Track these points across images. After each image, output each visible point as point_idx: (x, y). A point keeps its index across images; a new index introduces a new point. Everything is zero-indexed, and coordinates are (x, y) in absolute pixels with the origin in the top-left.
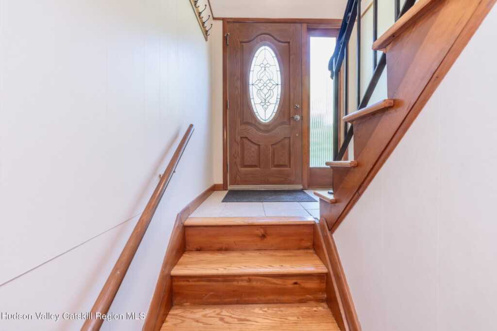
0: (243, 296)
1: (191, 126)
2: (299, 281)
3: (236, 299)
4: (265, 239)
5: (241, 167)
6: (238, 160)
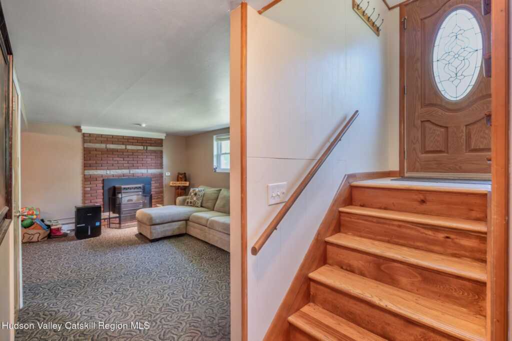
0: (393, 237)
1: (357, 111)
2: (452, 236)
3: (387, 239)
4: (424, 204)
5: (422, 154)
6: (418, 146)
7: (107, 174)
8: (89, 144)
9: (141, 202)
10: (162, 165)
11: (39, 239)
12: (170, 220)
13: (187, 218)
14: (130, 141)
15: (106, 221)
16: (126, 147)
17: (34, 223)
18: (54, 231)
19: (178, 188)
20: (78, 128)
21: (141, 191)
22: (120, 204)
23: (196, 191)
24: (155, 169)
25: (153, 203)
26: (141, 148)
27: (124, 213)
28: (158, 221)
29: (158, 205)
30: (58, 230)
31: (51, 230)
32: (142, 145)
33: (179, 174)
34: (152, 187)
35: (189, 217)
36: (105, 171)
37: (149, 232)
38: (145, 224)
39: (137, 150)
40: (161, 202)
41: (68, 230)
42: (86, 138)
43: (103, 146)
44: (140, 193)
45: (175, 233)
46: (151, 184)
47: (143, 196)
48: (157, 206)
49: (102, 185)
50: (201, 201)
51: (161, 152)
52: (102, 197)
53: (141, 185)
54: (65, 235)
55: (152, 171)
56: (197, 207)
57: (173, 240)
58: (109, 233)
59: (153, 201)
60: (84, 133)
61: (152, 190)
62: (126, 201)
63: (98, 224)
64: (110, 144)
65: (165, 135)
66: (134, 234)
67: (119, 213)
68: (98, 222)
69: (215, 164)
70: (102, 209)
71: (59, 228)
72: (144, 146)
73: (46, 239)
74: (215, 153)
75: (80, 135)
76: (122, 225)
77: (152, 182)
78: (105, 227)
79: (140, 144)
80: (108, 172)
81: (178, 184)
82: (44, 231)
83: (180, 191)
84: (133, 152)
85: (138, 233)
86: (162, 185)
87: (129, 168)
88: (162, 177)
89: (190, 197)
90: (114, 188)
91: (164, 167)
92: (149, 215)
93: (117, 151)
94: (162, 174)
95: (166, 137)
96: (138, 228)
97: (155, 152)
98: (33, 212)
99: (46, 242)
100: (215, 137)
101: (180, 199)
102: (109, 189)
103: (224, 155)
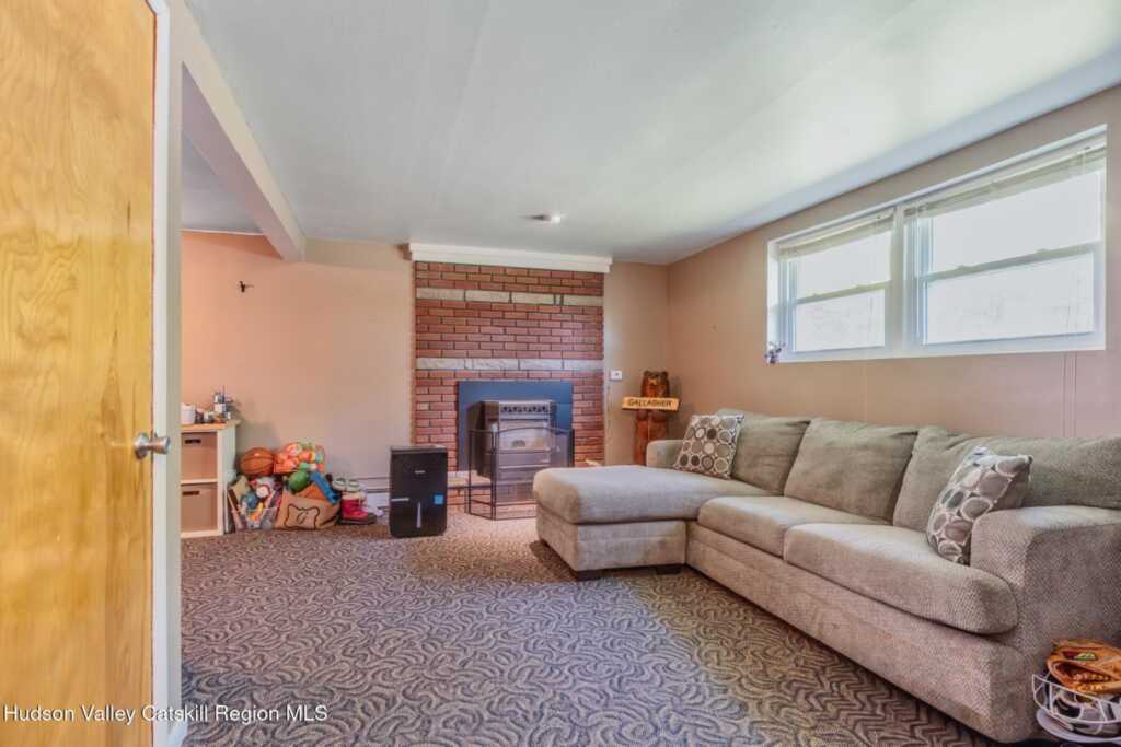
7: (466, 369)
8: (427, 290)
9: (548, 449)
10: (602, 350)
11: (317, 523)
12: (636, 514)
13: (690, 513)
14: (520, 280)
15: (462, 493)
16: (511, 296)
17: (311, 482)
18: (347, 506)
19: (642, 416)
20: (404, 250)
21: (546, 420)
22: (494, 451)
23: (713, 423)
24: (583, 358)
25: (577, 457)
26: (547, 299)
27: (504, 475)
28: (597, 512)
29: (591, 463)
30: (357, 504)
31: (342, 503)
32: (549, 293)
33: (648, 374)
34: (574, 411)
35: (697, 511)
36: (461, 361)
37: (570, 544)
38: (560, 517)
39: (538, 305)
40: (599, 456)
41: (379, 508)
42: (420, 275)
43: (456, 295)
44: (545, 424)
45: (654, 560)
46: (571, 402)
47: (551, 431)
48: (587, 465)
49: (453, 397)
50: (730, 457)
51: (599, 312)
52: (454, 429)
53: (546, 403)
54: (371, 520)
55: (576, 365)
56: (719, 476)
57: (644, 583)
58: (467, 529)
59: (577, 449)
60: (416, 262)
61: (576, 419)
62: (510, 444)
63: (439, 500)
64: (474, 289)
65: (609, 261)
66: (526, 542)
67: (492, 475)
68: (439, 494)
69: (772, 335)
70: (452, 462)
71: (357, 501)
72: (555, 294)
73: (332, 524)
74: (773, 300)
75: (407, 268)
76: (499, 509)
77: (575, 397)
78: (458, 509)
79: (546, 289)
80: (469, 363)
81: (647, 403)
82: (328, 504)
83: (649, 425)
84: (529, 311)
85: (537, 539)
86: (601, 406)
87: (516, 356)
88: (601, 382)
89: (693, 440)
90: (483, 407)
91: (606, 352)
92: (571, 488)
93: (488, 307)
94: (602, 374)
95: (611, 267)
96: (538, 523)
97: (583, 310)
98: (310, 456)
99: (329, 533)
100: (771, 245)
101: (657, 447)
102: (470, 409)
103: (804, 307)
